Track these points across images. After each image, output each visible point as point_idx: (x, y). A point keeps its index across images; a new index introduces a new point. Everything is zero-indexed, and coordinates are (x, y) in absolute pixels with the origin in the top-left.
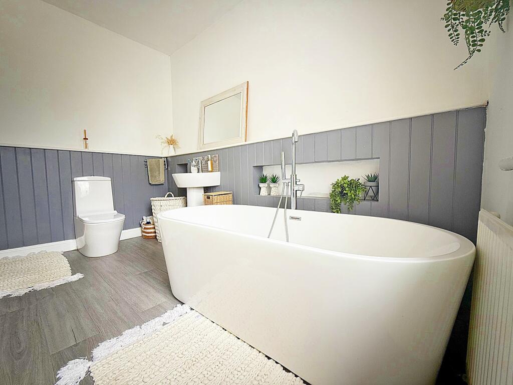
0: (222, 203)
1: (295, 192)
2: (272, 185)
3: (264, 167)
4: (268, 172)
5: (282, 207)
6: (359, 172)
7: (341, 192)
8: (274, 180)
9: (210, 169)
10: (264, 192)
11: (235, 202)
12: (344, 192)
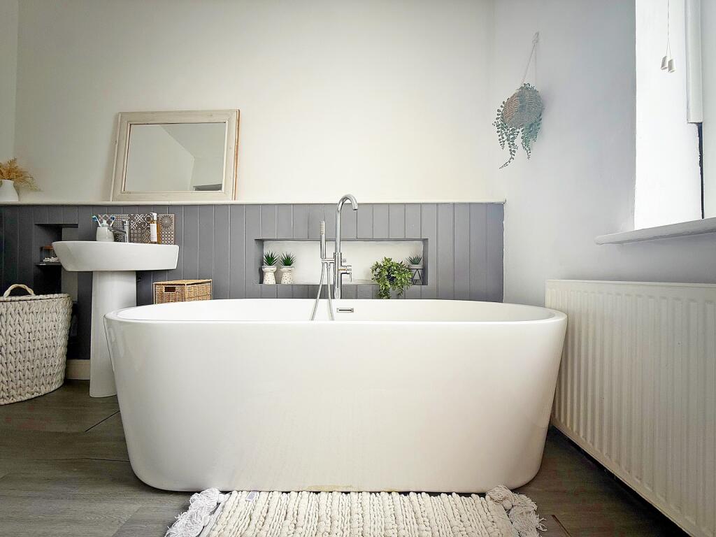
0: (198, 297)
1: (340, 276)
2: (285, 269)
3: (265, 243)
4: (277, 250)
5: (324, 296)
6: (400, 254)
7: (388, 276)
8: (288, 262)
9: (154, 238)
10: (270, 279)
11: (216, 295)
12: (392, 275)
